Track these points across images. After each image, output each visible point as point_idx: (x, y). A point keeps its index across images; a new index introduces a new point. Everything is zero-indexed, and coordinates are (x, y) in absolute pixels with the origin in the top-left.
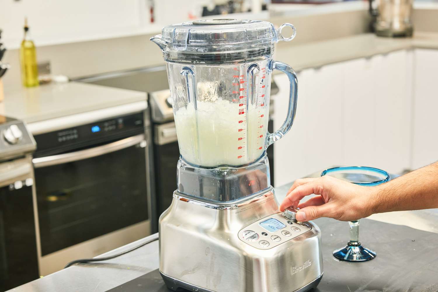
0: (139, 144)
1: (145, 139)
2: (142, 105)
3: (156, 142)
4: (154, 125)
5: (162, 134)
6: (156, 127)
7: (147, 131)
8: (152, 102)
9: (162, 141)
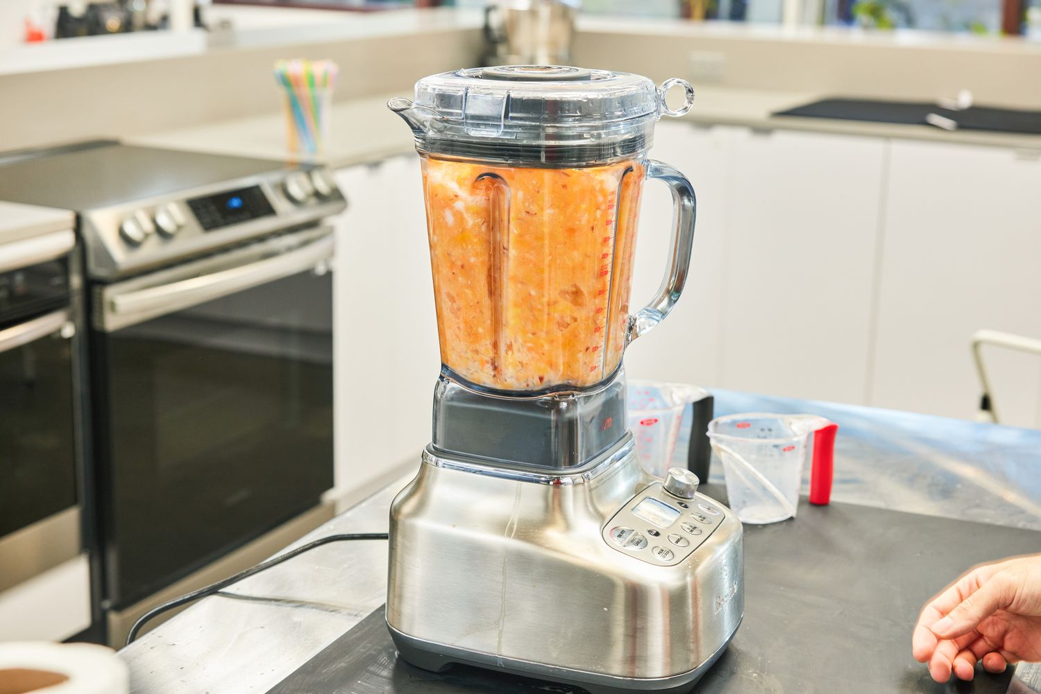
0: (59, 330)
1: (71, 319)
2: (64, 241)
3: (97, 324)
4: (93, 286)
5: (113, 306)
6: (97, 290)
7: (77, 301)
8: (87, 233)
9: (112, 323)
